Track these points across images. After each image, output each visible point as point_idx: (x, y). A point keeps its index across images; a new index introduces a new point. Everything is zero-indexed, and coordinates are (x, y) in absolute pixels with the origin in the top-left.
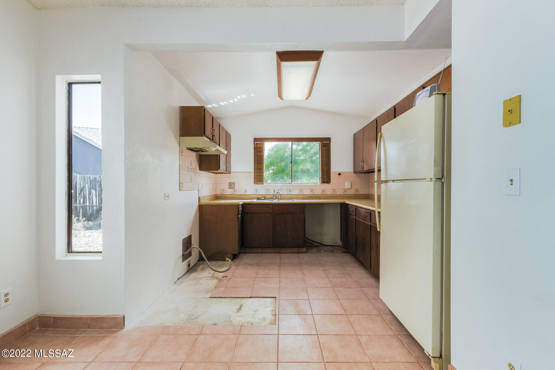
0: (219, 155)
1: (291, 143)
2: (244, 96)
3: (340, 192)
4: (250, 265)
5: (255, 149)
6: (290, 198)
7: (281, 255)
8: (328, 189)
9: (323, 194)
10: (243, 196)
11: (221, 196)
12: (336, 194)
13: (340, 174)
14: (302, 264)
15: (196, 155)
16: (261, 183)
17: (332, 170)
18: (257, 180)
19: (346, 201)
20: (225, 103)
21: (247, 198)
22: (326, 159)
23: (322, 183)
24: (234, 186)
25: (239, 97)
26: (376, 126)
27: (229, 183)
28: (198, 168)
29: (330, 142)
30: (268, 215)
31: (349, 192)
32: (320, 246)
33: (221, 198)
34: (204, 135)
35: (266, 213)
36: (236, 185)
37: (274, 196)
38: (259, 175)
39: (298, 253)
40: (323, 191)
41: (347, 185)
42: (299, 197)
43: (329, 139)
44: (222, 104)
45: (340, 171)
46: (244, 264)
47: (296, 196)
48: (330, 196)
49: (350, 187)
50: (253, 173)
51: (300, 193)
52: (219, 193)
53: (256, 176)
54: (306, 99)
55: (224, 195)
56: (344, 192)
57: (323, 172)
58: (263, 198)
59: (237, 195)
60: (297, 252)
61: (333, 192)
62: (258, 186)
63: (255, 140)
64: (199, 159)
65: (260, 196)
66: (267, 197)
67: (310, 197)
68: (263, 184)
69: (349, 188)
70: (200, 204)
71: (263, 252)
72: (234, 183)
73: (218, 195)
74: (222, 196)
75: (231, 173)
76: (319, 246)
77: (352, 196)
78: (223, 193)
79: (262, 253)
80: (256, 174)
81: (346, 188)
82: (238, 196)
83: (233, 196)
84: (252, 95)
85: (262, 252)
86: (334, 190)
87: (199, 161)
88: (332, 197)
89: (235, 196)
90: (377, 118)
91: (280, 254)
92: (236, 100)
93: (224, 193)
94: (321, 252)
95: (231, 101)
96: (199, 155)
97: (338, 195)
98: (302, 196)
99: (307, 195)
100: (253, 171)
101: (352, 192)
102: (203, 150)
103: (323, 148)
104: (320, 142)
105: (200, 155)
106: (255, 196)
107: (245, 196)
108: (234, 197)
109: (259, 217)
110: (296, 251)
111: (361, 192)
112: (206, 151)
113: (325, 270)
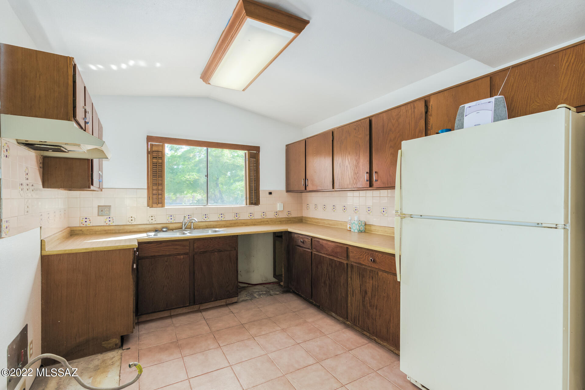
0: (92, 160)
1: (205, 148)
2: (142, 63)
3: (271, 215)
4: (163, 349)
5: (148, 153)
6: (206, 226)
7: (204, 313)
8: (257, 212)
9: (251, 219)
10: (126, 227)
11: (81, 230)
12: (266, 217)
13: (270, 193)
14: (247, 326)
15: (37, 157)
16: (159, 205)
17: (262, 188)
18: (153, 202)
19: (288, 229)
20: (101, 67)
21: (135, 230)
22: (254, 173)
23: (249, 205)
24: (109, 211)
25: (132, 63)
26: (331, 139)
27: (99, 206)
28: (40, 183)
29: (259, 152)
30: (182, 257)
31: (281, 216)
32: (247, 287)
33: (81, 232)
34: (73, 119)
35: (179, 254)
36: (112, 209)
37: (183, 225)
38: (156, 194)
39: (227, 305)
40: (251, 214)
41: (279, 207)
42: (219, 225)
43: (257, 149)
44: (93, 67)
45: (271, 189)
46: (150, 350)
47: (215, 223)
48: (260, 221)
49: (283, 210)
50: (146, 191)
51: (221, 218)
52: (76, 223)
53: (151, 196)
54: (243, 90)
55: (88, 228)
56: (275, 215)
57: (251, 190)
58: (164, 230)
59: (115, 225)
60: (225, 304)
61: (263, 216)
62: (156, 211)
63: (149, 139)
64: (41, 165)
65: (159, 226)
66: (171, 226)
67: (235, 224)
68: (163, 206)
69: (281, 210)
70: (44, 253)
71: (172, 314)
72: (110, 206)
73: (75, 229)
74: (83, 229)
75: (103, 190)
76: (245, 287)
77: (284, 219)
78: (85, 223)
79: (171, 317)
80: (151, 192)
81: (278, 210)
82: (117, 228)
83: (107, 228)
84: (158, 65)
85: (169, 315)
86: (264, 214)
87: (42, 169)
88: (261, 222)
89: (112, 228)
90: (334, 129)
91: (201, 312)
92: (124, 66)
93: (88, 224)
94: (256, 297)
95: (114, 67)
96: (42, 157)
97: (269, 220)
98: (223, 223)
99: (228, 221)
100: (146, 187)
101: (284, 215)
102: (62, 148)
103: (251, 159)
104: (246, 151)
105: (45, 158)
106: (151, 226)
107: (131, 228)
108: (109, 230)
109: (167, 262)
110: (222, 304)
111: (294, 215)
112: (67, 151)
113: (283, 330)
